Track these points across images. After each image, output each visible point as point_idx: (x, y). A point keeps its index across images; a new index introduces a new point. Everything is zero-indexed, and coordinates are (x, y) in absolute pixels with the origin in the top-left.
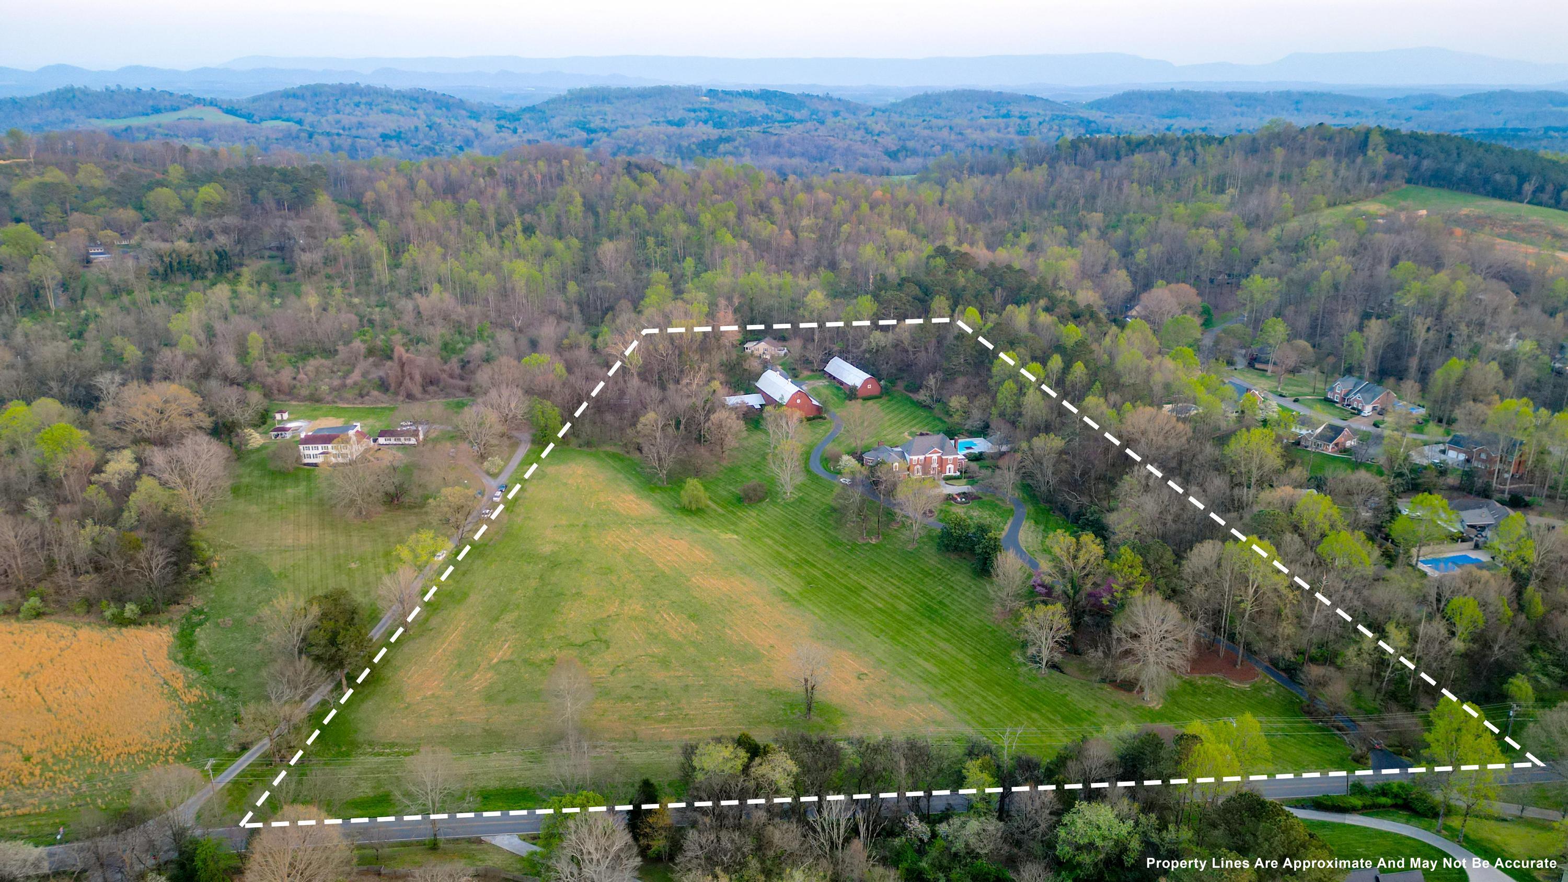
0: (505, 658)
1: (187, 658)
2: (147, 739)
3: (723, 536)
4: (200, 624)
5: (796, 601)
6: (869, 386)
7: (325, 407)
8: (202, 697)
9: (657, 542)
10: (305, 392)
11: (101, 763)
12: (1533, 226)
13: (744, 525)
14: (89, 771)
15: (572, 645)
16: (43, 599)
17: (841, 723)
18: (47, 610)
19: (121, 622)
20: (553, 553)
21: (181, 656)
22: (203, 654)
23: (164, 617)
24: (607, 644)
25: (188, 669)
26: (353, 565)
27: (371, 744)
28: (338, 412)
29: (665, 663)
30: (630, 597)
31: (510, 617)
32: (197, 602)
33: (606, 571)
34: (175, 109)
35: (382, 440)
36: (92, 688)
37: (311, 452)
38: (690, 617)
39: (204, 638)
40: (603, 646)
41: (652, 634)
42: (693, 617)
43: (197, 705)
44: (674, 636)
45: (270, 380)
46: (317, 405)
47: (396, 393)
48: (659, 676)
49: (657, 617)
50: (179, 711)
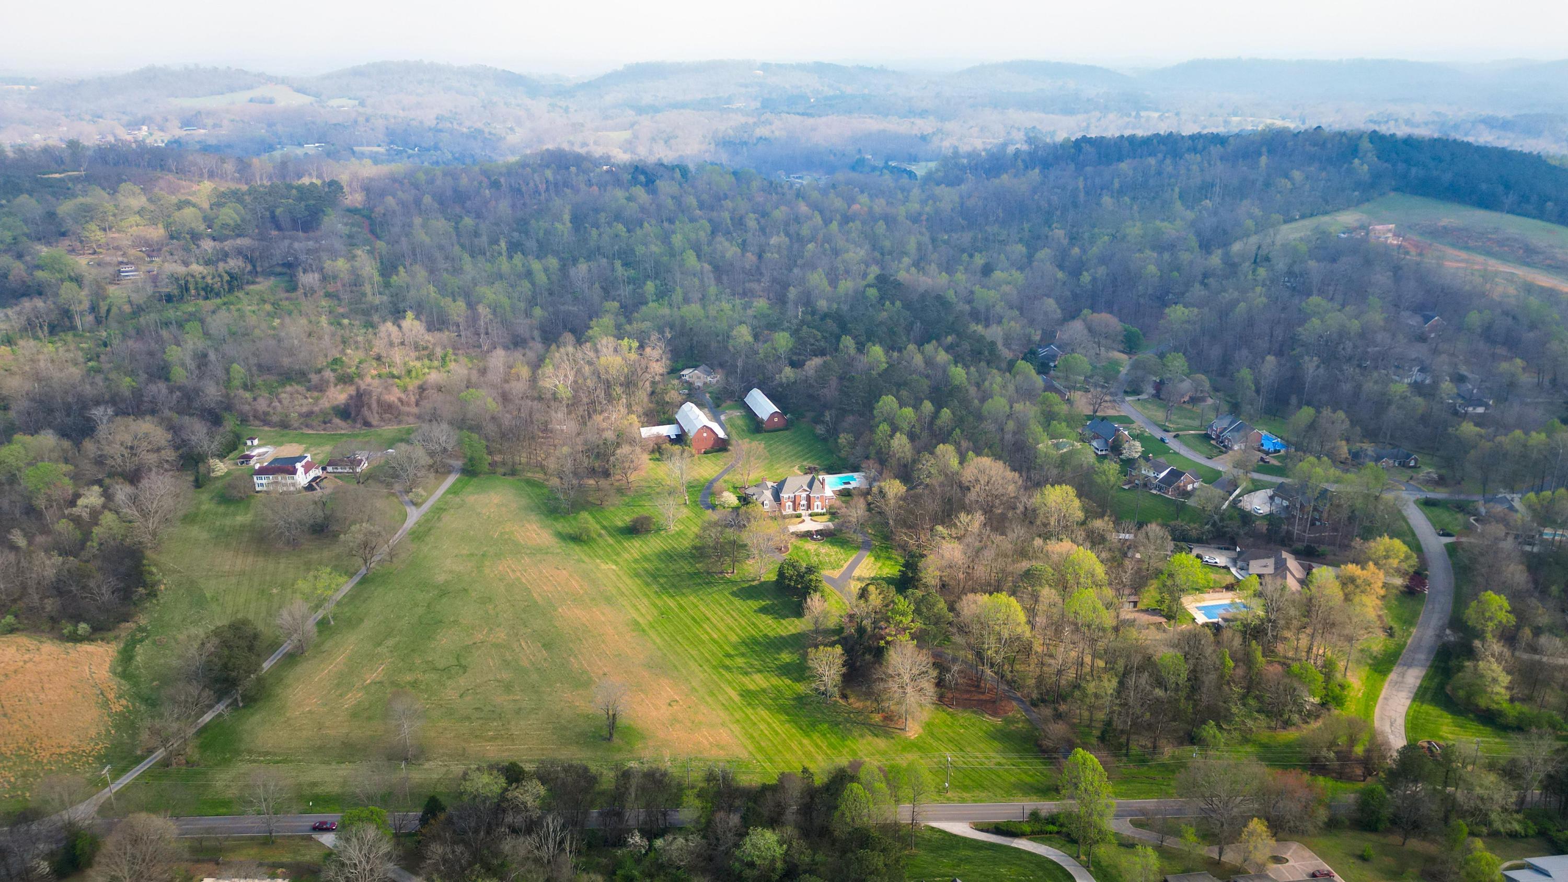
0: (377, 680)
1: (124, 671)
2: (77, 743)
3: (604, 566)
4: (141, 641)
5: (644, 631)
6: (776, 420)
7: (292, 433)
8: (127, 707)
9: (541, 572)
10: (275, 419)
11: (37, 761)
12: (1508, 239)
13: (626, 555)
14: (25, 767)
15: (435, 669)
16: (16, 616)
17: (638, 745)
18: (21, 626)
19: (75, 638)
20: (447, 582)
21: (120, 669)
22: (138, 668)
23: (111, 635)
24: (464, 668)
25: (123, 682)
26: (275, 591)
27: (250, 752)
28: (300, 439)
29: (508, 688)
30: (499, 626)
31: (391, 642)
32: (143, 620)
33: (485, 600)
34: (250, 88)
35: (330, 469)
36: (42, 696)
37: (264, 481)
38: (544, 645)
39: (141, 654)
40: (461, 671)
41: (505, 661)
42: (547, 646)
43: (121, 714)
44: (525, 663)
45: (246, 408)
46: (287, 431)
47: (355, 421)
48: (501, 699)
49: (515, 646)
50: (106, 718)
